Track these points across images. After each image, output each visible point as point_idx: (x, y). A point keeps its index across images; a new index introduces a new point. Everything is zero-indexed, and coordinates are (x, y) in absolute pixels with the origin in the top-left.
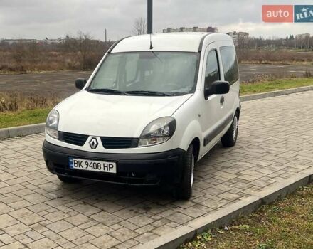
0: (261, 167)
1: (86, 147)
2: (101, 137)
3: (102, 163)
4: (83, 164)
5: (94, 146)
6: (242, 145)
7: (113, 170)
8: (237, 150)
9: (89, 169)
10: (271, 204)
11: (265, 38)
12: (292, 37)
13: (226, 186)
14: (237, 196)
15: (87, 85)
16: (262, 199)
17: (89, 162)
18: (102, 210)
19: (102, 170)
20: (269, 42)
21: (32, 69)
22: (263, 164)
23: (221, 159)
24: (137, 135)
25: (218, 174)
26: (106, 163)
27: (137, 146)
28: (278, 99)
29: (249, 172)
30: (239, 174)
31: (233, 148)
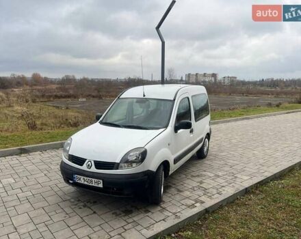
0: (218, 176)
1: (84, 167)
2: (94, 161)
3: (93, 180)
4: (82, 179)
5: (89, 167)
6: (211, 157)
7: (101, 186)
8: (206, 162)
9: (86, 183)
10: (213, 212)
11: (247, 80)
12: (263, 80)
13: (188, 193)
14: (194, 202)
15: (101, 119)
16: (206, 209)
17: (86, 178)
18: (95, 213)
19: (93, 185)
20: (249, 83)
21: (106, 96)
22: (220, 174)
23: (193, 169)
24: (118, 161)
25: (188, 181)
26: (96, 180)
27: (118, 169)
28: (245, 122)
29: (208, 181)
30: (201, 183)
31: (204, 160)
